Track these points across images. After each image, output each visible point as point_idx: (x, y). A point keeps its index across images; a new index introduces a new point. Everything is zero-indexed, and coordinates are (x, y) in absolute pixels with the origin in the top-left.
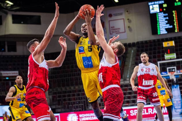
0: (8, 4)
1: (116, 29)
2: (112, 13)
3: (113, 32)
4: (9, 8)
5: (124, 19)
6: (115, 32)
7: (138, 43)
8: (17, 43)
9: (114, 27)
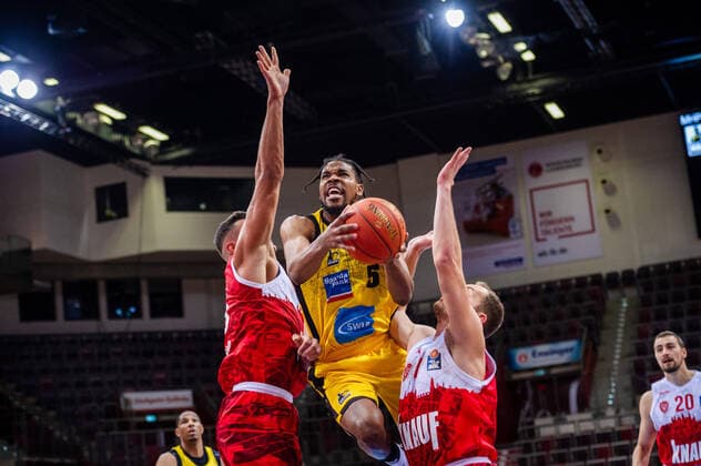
0: (149, 138)
1: (560, 221)
2: (542, 161)
3: (547, 232)
4: (154, 152)
5: (586, 181)
6: (555, 231)
7: (644, 270)
8: (185, 283)
9: (549, 213)
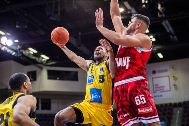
0: (43, 58)
1: (161, 87)
2: (156, 70)
3: (157, 90)
4: (45, 62)
5: (169, 76)
6: (159, 90)
7: (185, 103)
8: (52, 101)
9: (157, 85)
